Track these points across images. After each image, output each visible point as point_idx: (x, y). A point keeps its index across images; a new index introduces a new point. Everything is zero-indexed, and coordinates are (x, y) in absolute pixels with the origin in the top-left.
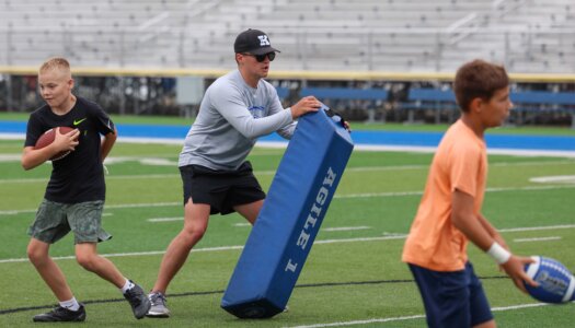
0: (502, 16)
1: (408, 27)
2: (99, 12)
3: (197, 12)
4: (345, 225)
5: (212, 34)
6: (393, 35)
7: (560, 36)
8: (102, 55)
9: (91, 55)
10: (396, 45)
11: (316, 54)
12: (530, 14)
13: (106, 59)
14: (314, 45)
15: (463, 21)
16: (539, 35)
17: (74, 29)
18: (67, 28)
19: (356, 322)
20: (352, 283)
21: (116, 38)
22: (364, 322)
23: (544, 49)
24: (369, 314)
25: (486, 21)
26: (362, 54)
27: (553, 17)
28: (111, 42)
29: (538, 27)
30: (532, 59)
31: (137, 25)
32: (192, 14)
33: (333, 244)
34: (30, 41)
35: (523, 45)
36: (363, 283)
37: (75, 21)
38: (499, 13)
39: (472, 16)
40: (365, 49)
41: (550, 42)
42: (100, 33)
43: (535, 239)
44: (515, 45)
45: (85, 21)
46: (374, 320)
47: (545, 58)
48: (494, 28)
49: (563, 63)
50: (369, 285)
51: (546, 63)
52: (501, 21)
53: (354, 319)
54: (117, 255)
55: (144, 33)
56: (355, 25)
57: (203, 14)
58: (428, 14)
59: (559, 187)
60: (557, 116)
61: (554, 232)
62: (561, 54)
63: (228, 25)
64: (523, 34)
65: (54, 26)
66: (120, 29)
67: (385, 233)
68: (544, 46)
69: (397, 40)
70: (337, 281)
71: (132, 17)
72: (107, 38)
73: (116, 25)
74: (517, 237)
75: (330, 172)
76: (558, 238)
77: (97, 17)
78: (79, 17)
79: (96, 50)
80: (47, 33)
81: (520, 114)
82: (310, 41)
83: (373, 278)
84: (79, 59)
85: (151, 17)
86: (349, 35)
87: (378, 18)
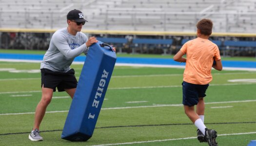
0: (226, 6)
1: (183, 11)
2: (42, 3)
3: (87, 3)
4: (137, 100)
5: (94, 14)
6: (176, 15)
7: (251, 16)
8: (43, 23)
9: (38, 23)
10: (177, 19)
11: (141, 23)
12: (238, 6)
13: (45, 25)
14: (140, 19)
15: (208, 9)
16: (242, 15)
17: (31, 11)
18: (27, 11)
19: (127, 143)
20: (131, 126)
21: (49, 15)
22: (131, 143)
23: (244, 22)
24: (134, 140)
25: (218, 9)
26: (161, 23)
27: (249, 7)
28: (47, 17)
29: (242, 11)
30: (239, 26)
31: (59, 9)
32: (85, 4)
33: (128, 109)
34: (10, 17)
35: (235, 20)
36: (136, 126)
37: (31, 8)
38: (224, 5)
39: (212, 6)
40: (163, 21)
41: (247, 19)
42: (42, 13)
43: (221, 107)
44: (231, 20)
45: (35, 8)
46: (135, 142)
47: (245, 26)
48: (222, 12)
49: (253, 28)
50: (139, 127)
51: (245, 28)
52: (225, 9)
53: (126, 142)
54: (28, 113)
55: (62, 13)
56: (158, 10)
57: (90, 4)
58: (192, 5)
59: (240, 84)
60: (250, 52)
61: (230, 104)
62: (252, 24)
63: (101, 10)
64: (235, 15)
65: (21, 10)
66: (51, 11)
67: (154, 104)
68: (244, 20)
69: (178, 17)
70: (124, 125)
71: (57, 6)
72: (45, 15)
73: (50, 10)
74: (213, 106)
75: (105, 71)
76: (231, 107)
77: (41, 6)
78: (33, 6)
79: (40, 21)
80: (18, 13)
81: (233, 51)
82: (138, 17)
83: (141, 124)
84: (32, 25)
85: (66, 6)
86: (156, 15)
87: (169, 7)
